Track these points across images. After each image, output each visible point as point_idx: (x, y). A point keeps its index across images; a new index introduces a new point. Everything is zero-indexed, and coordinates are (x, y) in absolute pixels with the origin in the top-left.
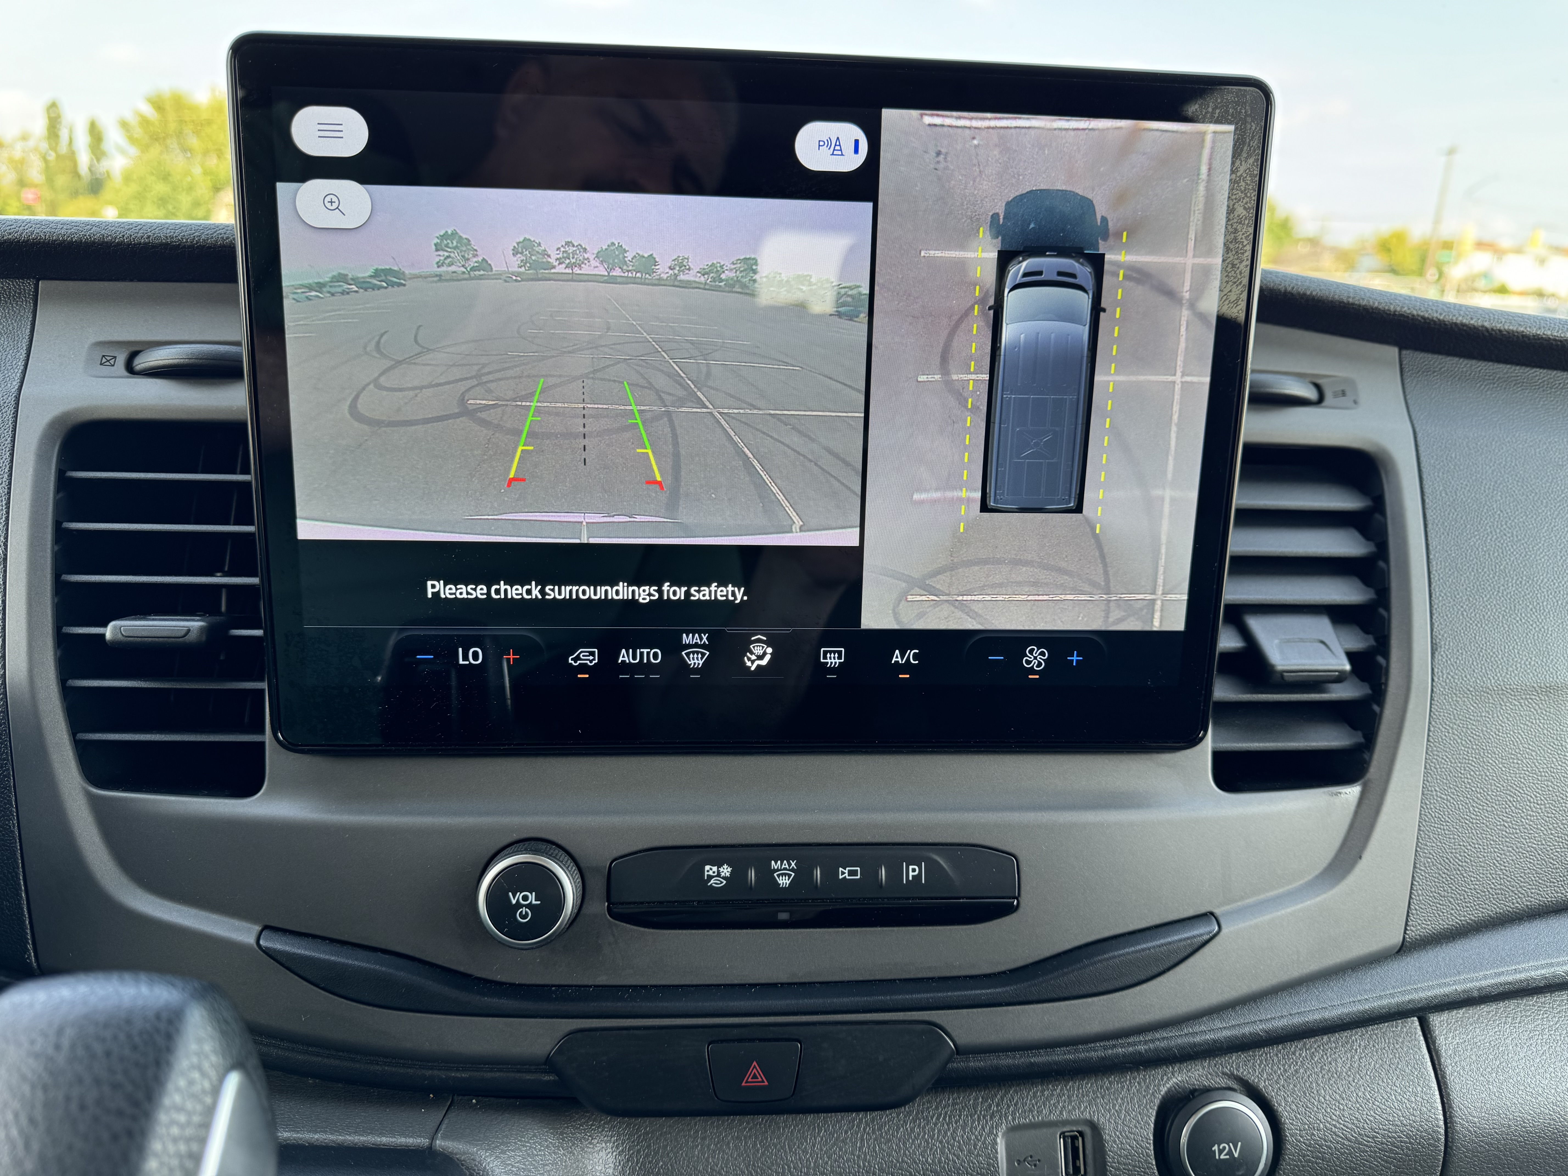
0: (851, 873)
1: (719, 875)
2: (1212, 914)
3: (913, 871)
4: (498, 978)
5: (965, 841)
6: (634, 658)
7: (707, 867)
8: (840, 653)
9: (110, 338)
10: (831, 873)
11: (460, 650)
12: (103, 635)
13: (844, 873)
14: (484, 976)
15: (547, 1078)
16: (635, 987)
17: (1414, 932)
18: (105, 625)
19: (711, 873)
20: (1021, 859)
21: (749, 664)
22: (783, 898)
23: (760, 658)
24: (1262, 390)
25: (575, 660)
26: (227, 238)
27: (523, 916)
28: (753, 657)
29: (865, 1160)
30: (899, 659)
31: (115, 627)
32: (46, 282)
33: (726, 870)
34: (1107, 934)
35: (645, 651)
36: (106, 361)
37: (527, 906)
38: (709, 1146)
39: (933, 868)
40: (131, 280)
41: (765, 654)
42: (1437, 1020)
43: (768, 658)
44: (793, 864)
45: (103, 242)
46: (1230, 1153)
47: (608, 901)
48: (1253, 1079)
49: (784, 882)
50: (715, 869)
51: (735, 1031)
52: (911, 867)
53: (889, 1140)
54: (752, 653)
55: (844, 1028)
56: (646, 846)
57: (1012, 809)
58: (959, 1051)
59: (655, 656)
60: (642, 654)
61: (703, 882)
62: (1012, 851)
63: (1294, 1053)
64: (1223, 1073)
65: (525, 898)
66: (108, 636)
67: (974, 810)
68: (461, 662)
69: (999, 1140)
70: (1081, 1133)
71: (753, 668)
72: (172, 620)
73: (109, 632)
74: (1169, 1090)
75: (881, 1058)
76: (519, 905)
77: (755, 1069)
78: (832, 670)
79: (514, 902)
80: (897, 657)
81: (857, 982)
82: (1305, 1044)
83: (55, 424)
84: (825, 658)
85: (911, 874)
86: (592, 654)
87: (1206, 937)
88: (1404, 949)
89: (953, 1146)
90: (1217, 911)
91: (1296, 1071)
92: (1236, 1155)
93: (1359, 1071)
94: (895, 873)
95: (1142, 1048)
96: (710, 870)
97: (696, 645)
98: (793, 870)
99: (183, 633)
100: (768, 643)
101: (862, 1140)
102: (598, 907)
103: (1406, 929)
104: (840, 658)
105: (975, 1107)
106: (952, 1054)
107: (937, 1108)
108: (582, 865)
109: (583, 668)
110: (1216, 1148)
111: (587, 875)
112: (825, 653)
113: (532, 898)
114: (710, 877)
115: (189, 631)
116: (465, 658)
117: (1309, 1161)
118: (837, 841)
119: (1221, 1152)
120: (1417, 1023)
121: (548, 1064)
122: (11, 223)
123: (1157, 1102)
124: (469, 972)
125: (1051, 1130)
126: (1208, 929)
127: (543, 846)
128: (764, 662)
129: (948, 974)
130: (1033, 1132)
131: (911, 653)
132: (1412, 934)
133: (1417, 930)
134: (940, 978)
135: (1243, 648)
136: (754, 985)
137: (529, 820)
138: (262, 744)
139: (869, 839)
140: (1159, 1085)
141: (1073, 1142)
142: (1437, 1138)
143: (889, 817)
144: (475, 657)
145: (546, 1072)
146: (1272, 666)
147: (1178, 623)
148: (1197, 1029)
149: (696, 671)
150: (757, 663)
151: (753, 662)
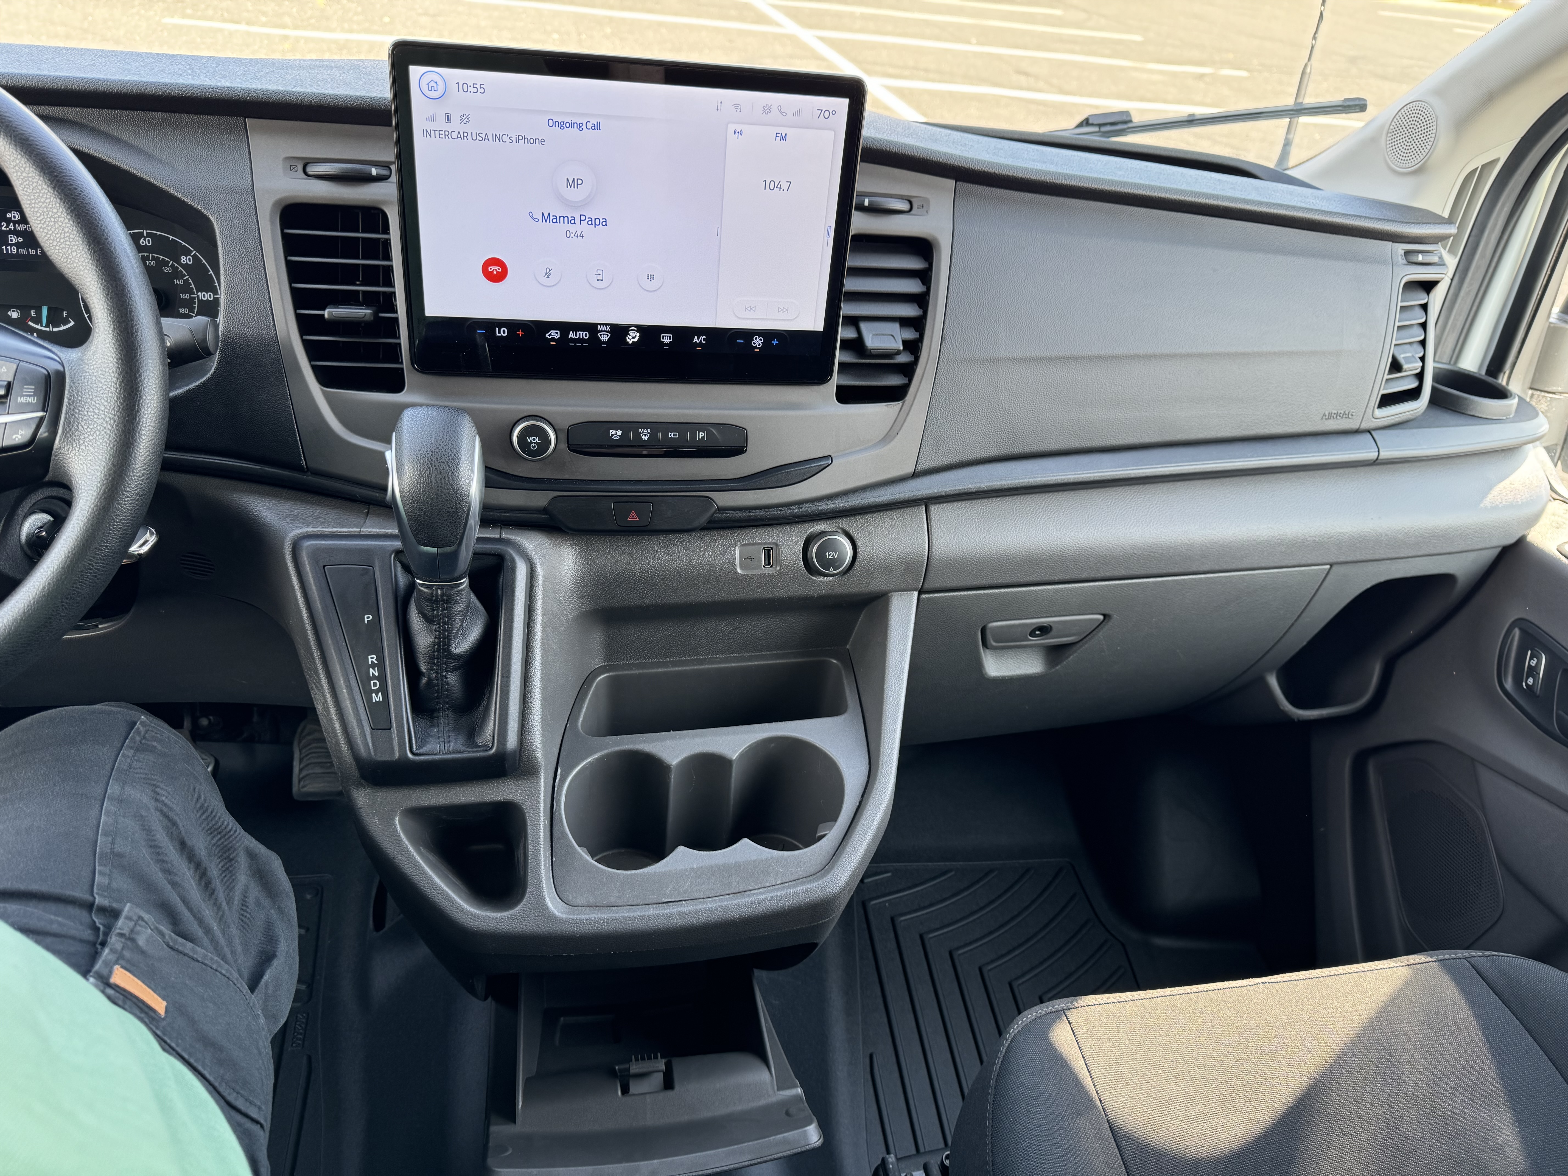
0: (674, 435)
1: (616, 434)
2: (830, 456)
3: (701, 435)
4: (521, 475)
5: (725, 423)
6: (576, 336)
7: (611, 431)
8: (670, 337)
9: (292, 155)
10: (665, 435)
11: (497, 329)
12: (323, 315)
13: (671, 435)
14: (514, 474)
15: (544, 516)
16: (581, 480)
17: (920, 468)
18: (324, 309)
19: (613, 433)
20: (748, 431)
21: (628, 340)
22: (645, 445)
23: (633, 338)
24: (882, 207)
25: (549, 335)
27: (534, 447)
28: (631, 337)
29: (679, 555)
30: (697, 341)
31: (329, 311)
32: (250, 119)
33: (619, 432)
34: (784, 463)
35: (581, 333)
36: (293, 169)
37: (534, 443)
38: (612, 549)
39: (710, 434)
40: (296, 120)
41: (636, 336)
42: (934, 509)
43: (637, 338)
44: (649, 430)
45: (287, 103)
46: (833, 556)
47: (568, 444)
48: (847, 529)
49: (645, 438)
50: (615, 431)
51: (625, 498)
52: (700, 433)
53: (690, 548)
54: (630, 335)
55: (671, 498)
56: (584, 421)
57: (746, 409)
58: (720, 509)
59: (586, 335)
60: (580, 334)
61: (610, 437)
62: (745, 427)
63: (867, 519)
64: (835, 526)
65: (534, 440)
66: (326, 316)
67: (729, 409)
68: (498, 334)
69: (736, 549)
70: (772, 548)
71: (630, 343)
72: (357, 309)
73: (326, 313)
74: (811, 532)
75: (686, 510)
76: (531, 442)
77: (633, 513)
78: (667, 345)
79: (529, 441)
80: (696, 340)
81: (676, 481)
82: (872, 516)
83: (277, 203)
84: (663, 339)
85: (700, 436)
86: (557, 333)
87: (825, 465)
88: (915, 475)
89: (717, 551)
90: (833, 456)
91: (867, 526)
92: (836, 557)
93: (894, 527)
94: (694, 435)
95: (796, 511)
96: (612, 432)
97: (604, 331)
98: (649, 433)
99: (363, 316)
100: (637, 331)
101: (678, 548)
102: (564, 446)
103: (916, 466)
104: (670, 339)
105: (727, 536)
106: (716, 511)
107: (710, 537)
108: (556, 428)
109: (553, 339)
110: (827, 554)
111: (558, 432)
112: (663, 336)
113: (537, 440)
114: (612, 435)
115: (365, 315)
116: (499, 332)
117: (868, 562)
118: (668, 421)
119: (829, 555)
120: (924, 509)
121: (544, 510)
122: (234, 90)
123: (805, 537)
124: (508, 472)
125: (759, 546)
126: (827, 462)
127: (539, 419)
128: (636, 340)
129: (715, 478)
130: (751, 547)
131: (702, 338)
132: (919, 468)
133: (922, 466)
134: (712, 480)
135: (856, 337)
136: (633, 481)
137: (530, 407)
138: (402, 369)
139: (682, 421)
140: (807, 530)
141: (768, 551)
142: (925, 555)
143: (691, 412)
144: (504, 332)
145: (544, 514)
146: (867, 347)
147: (820, 327)
148: (821, 504)
149: (604, 343)
150: (633, 340)
151: (630, 340)
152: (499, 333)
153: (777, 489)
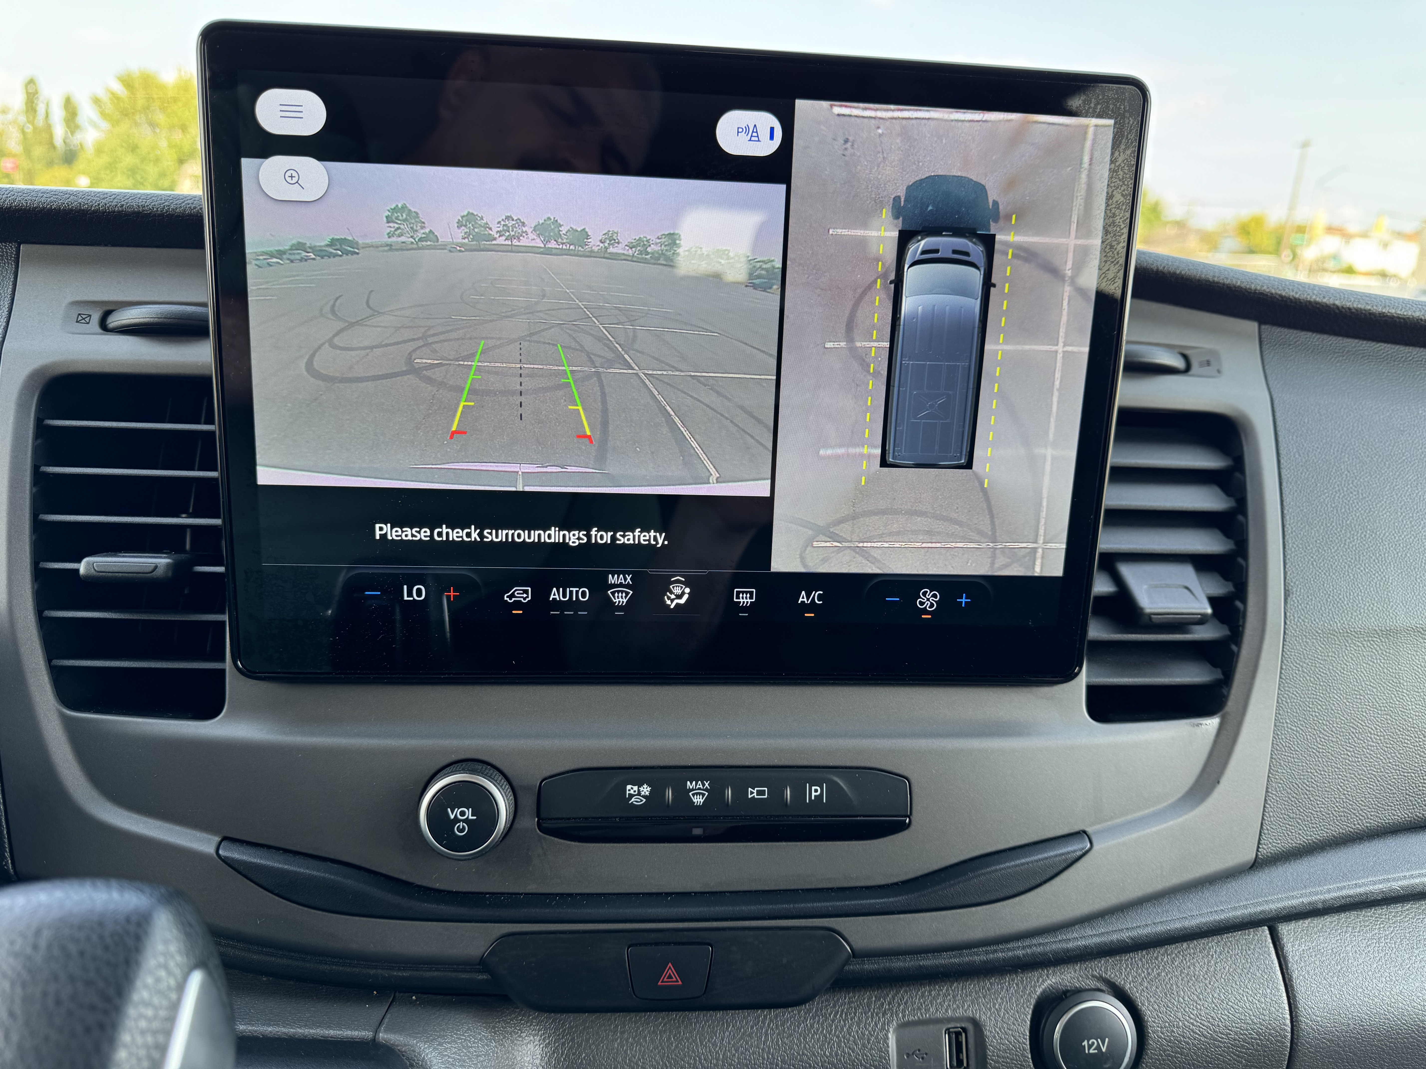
1: (639, 794)
2: (1085, 832)
3: (815, 791)
4: (437, 886)
5: (863, 765)
6: (564, 596)
7: (629, 787)
8: (751, 593)
9: (86, 298)
10: (740, 793)
11: (405, 587)
12: (78, 570)
14: (424, 884)
15: (481, 977)
16: (562, 895)
17: (1267, 850)
18: (79, 561)
19: (632, 792)
20: (913, 781)
21: (668, 602)
22: (697, 815)
23: (679, 597)
24: (1136, 359)
25: (510, 597)
26: (195, 208)
27: (461, 830)
28: (673, 597)
29: (768, 1052)
30: (805, 600)
31: (88, 563)
32: (27, 245)
33: (646, 790)
34: (989, 849)
35: (574, 590)
36: (82, 319)
37: (464, 821)
38: (627, 1040)
39: (833, 789)
40: (106, 245)
41: (683, 593)
42: (1285, 929)
43: (686, 597)
44: (707, 785)
45: (80, 210)
46: (1098, 1048)
47: (538, 816)
48: (1119, 981)
49: (698, 800)
50: (636, 788)
51: (653, 935)
52: (813, 788)
53: (791, 1035)
54: (671, 593)
55: (752, 933)
56: (573, 767)
57: (905, 736)
58: (856, 954)
59: (584, 594)
60: (571, 592)
61: (625, 799)
62: (905, 774)
63: (1156, 958)
64: (1093, 976)
65: (463, 814)
66: (82, 571)
67: (870, 737)
68: (406, 598)
69: (890, 1035)
70: (964, 1030)
71: (672, 607)
72: (141, 557)
73: (83, 567)
74: (1044, 991)
75: (785, 961)
76: (456, 820)
77: (670, 970)
78: (744, 609)
79: (452, 817)
80: (803, 598)
81: (763, 891)
83: (34, 376)
84: (738, 597)
85: (814, 794)
86: (526, 592)
87: (1079, 853)
88: (1257, 865)
89: (849, 1040)
90: (1089, 830)
91: (1158, 974)
92: (1104, 1050)
93: (1214, 974)
94: (799, 793)
95: (1020, 953)
96: (631, 789)
97: (621, 585)
98: (706, 790)
99: (151, 569)
100: (686, 584)
101: (766, 1034)
102: (529, 822)
103: (1258, 847)
104: (751, 598)
105: (869, 1005)
106: (848, 957)
107: (834, 1006)
108: (514, 784)
109: (518, 605)
110: (1085, 1043)
111: (520, 794)
112: (738, 593)
113: (469, 814)
114: (631, 796)
115: (156, 567)
117: (1169, 1055)
118: (747, 764)
120: (1268, 933)
121: (482, 964)
123: (1033, 1001)
124: (411, 880)
125: (938, 1026)
126: (1081, 846)
127: (479, 766)
128: (682, 601)
129: (847, 886)
130: (921, 1028)
131: (816, 594)
132: (1264, 851)
133: (1269, 848)
134: (838, 888)
135: (1115, 592)
136: (671, 894)
137: (467, 742)
138: (223, 671)
139: (776, 762)
140: (1035, 986)
141: (957, 1038)
142: (1285, 1037)
143: (794, 743)
144: (419, 593)
145: (480, 972)
146: (1141, 609)
147: (1057, 570)
148: (1070, 936)
149: (620, 608)
150: (676, 601)
151: (672, 601)
152: (410, 594)
153: (979, 908)
